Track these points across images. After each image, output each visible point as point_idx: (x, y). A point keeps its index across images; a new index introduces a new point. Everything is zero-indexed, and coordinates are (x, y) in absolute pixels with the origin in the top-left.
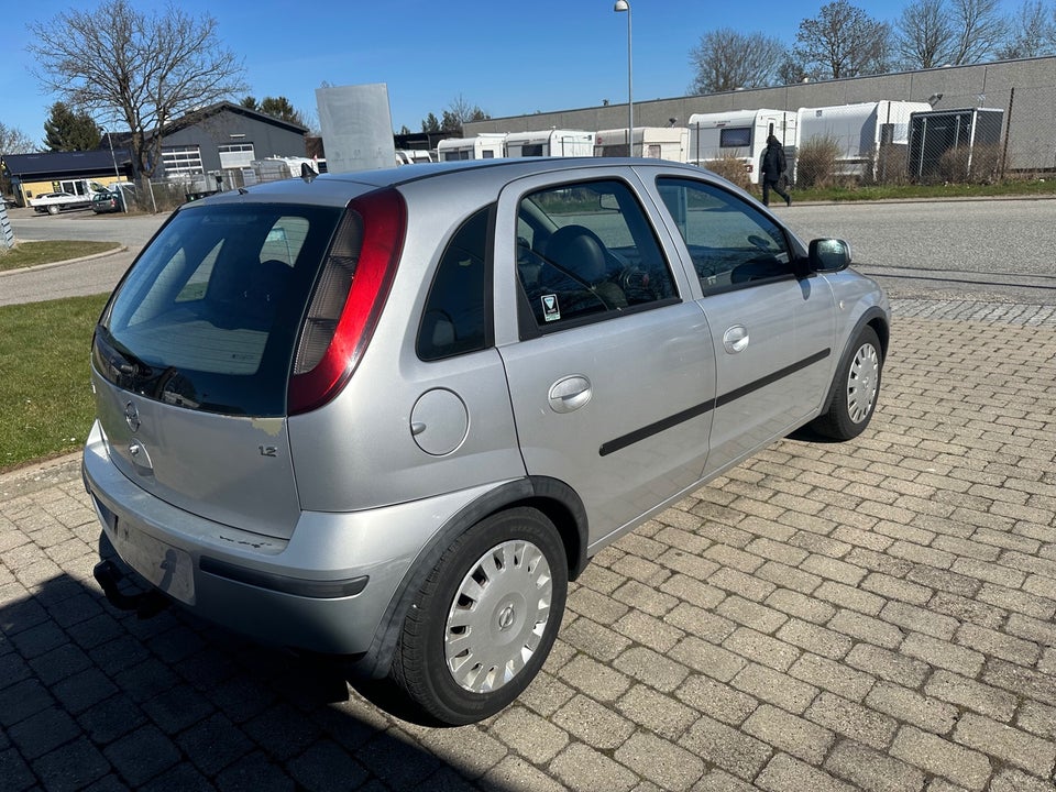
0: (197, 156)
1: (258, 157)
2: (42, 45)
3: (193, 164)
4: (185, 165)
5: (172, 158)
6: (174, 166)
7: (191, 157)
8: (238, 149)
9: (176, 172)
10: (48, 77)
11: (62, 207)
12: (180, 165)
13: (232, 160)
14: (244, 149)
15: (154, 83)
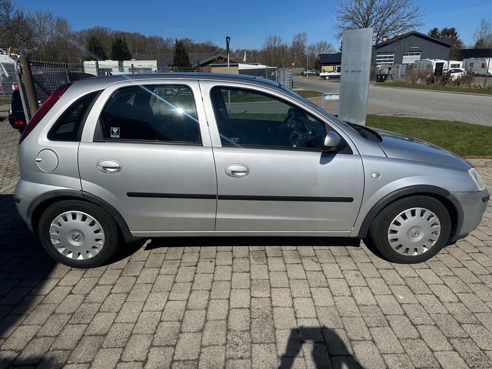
0: (392, 57)
1: (421, 58)
2: (339, 8)
3: (389, 61)
4: (386, 61)
5: (381, 58)
6: (380, 61)
7: (390, 57)
8: (413, 54)
9: (380, 64)
10: (336, 22)
11: (331, 77)
12: (383, 61)
13: (408, 60)
14: (416, 54)
15: (379, 23)
